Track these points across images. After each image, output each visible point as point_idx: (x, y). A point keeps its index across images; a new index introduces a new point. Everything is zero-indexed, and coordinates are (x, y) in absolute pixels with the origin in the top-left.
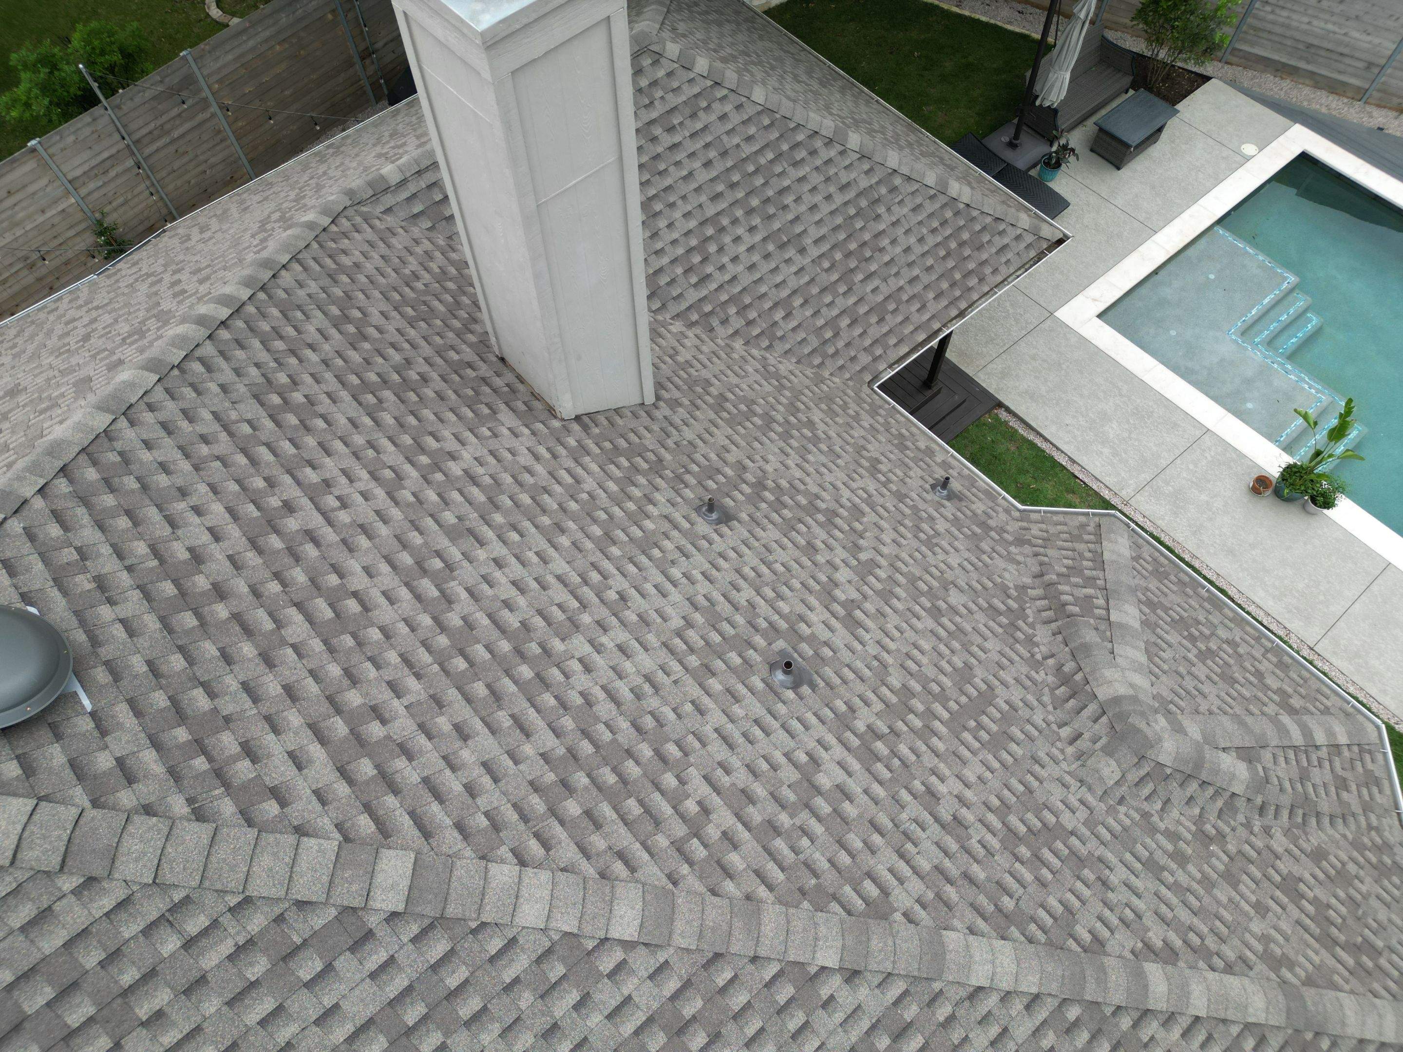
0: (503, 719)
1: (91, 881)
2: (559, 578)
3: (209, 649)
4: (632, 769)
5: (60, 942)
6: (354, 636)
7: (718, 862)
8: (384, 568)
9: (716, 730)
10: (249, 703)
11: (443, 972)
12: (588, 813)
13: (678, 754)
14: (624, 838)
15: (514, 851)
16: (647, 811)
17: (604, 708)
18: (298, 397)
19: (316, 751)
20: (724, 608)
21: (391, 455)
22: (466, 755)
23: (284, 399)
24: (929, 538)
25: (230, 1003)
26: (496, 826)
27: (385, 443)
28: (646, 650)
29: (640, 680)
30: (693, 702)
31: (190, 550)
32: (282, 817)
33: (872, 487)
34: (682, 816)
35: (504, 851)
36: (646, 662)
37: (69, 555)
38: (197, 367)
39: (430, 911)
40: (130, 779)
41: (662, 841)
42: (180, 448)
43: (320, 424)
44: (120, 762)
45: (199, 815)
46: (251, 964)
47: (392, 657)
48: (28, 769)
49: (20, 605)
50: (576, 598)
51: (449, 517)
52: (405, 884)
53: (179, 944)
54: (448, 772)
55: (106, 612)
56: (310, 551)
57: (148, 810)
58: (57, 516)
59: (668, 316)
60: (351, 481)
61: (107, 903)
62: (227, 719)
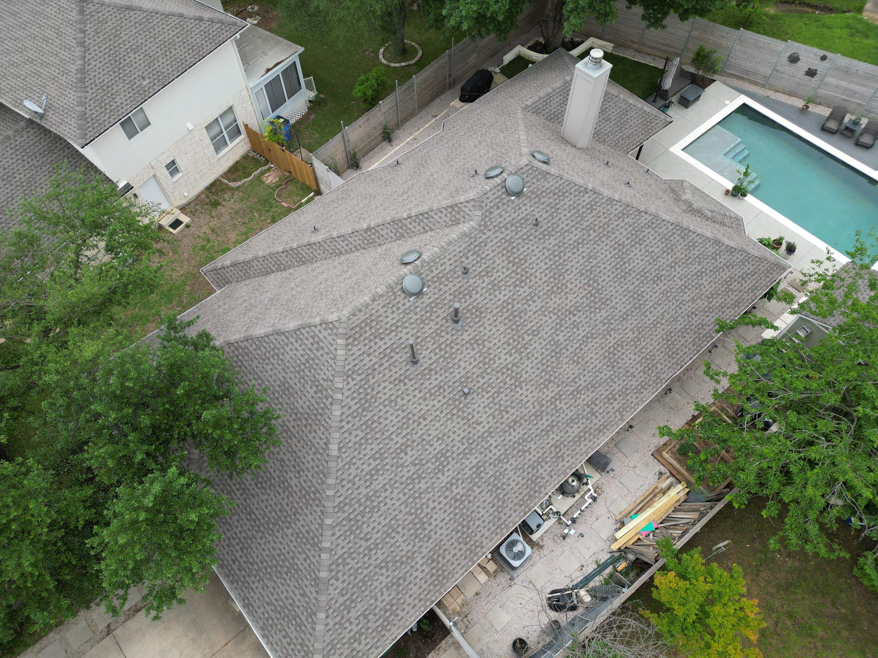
25: (574, 197)
46: (576, 192)
53: (569, 188)
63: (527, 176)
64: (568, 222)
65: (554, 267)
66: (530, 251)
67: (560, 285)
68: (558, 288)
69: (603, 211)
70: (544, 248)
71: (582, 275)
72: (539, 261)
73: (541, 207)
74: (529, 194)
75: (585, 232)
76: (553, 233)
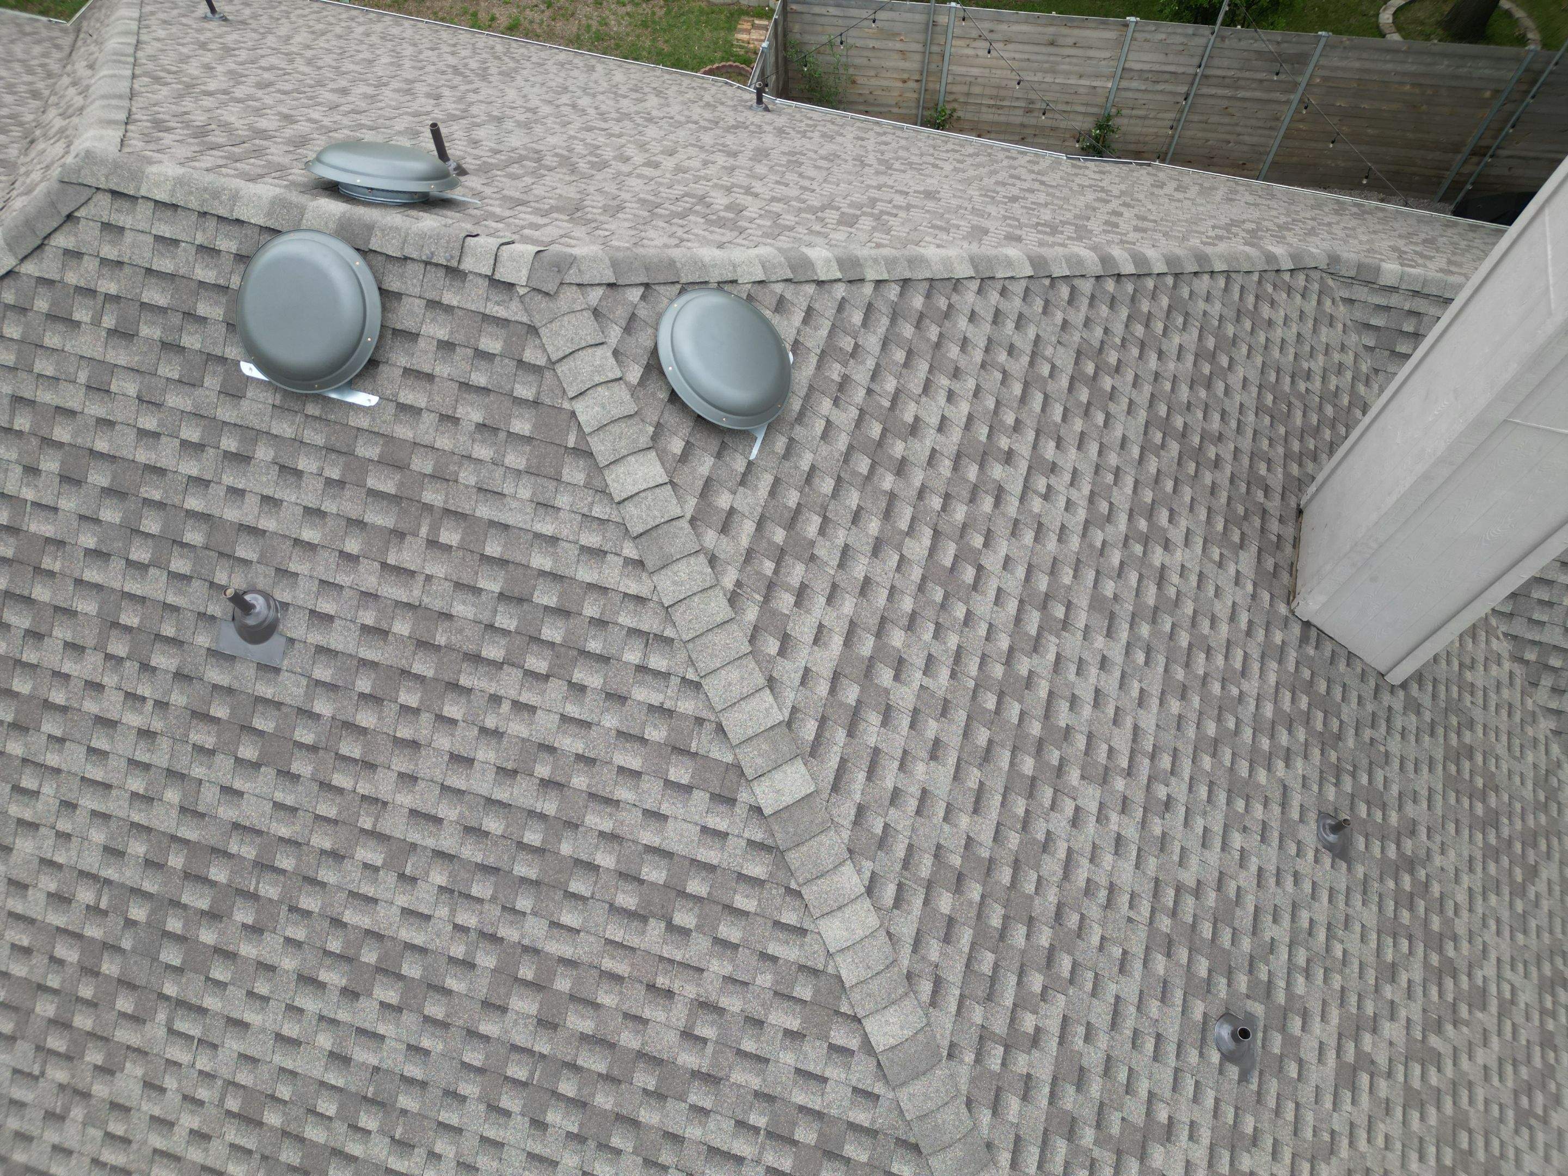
0: (973, 777)
1: (640, 564)
2: (1136, 728)
3: (853, 498)
4: (1019, 935)
5: (588, 579)
6: (946, 596)
7: (999, 1090)
8: (1021, 572)
9: (1117, 998)
10: (835, 563)
11: (742, 887)
12: (951, 922)
13: (1066, 974)
14: (954, 974)
15: (874, 877)
16: (993, 979)
17: (1052, 866)
18: (1107, 383)
19: (837, 642)
20: (1244, 918)
21: (1122, 496)
22: (920, 769)
23: (1096, 373)
24: (1531, 1113)
25: (620, 733)
26: (883, 842)
27: (1129, 481)
28: (1137, 867)
29: (1103, 881)
30: (1125, 953)
31: (917, 419)
32: (771, 660)
33: (1527, 996)
34: (1013, 1020)
35: (868, 865)
36: (1126, 875)
37: (847, 343)
38: (1065, 291)
39: (781, 839)
40: (725, 529)
41: (977, 1015)
42: (990, 340)
43: (1100, 418)
44: (732, 511)
45: (733, 599)
46: (655, 726)
47: (953, 641)
48: (684, 457)
49: (788, 347)
50: (1131, 760)
51: (1109, 588)
52: (788, 800)
53: (637, 662)
54: (896, 764)
55: (826, 405)
56: (987, 504)
57: (713, 560)
58: (869, 309)
59: (1503, 628)
60: (1072, 484)
61: (633, 588)
62: (813, 558)
63: (446, 346)
64: (449, 811)
65: (138, 913)
66: (91, 706)
67: (83, 1021)
68: (61, 1024)
69: (711, 989)
70: (173, 775)
71: (250, 1121)
72: (89, 802)
73: (369, 578)
74: (368, 450)
75: (486, 960)
76: (302, 766)
